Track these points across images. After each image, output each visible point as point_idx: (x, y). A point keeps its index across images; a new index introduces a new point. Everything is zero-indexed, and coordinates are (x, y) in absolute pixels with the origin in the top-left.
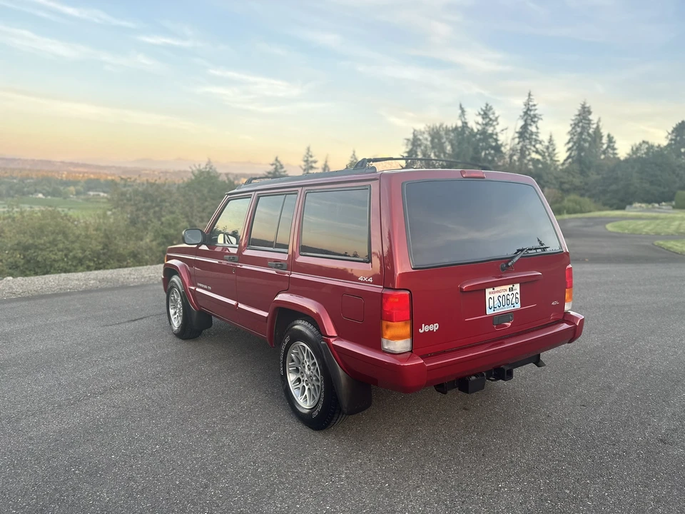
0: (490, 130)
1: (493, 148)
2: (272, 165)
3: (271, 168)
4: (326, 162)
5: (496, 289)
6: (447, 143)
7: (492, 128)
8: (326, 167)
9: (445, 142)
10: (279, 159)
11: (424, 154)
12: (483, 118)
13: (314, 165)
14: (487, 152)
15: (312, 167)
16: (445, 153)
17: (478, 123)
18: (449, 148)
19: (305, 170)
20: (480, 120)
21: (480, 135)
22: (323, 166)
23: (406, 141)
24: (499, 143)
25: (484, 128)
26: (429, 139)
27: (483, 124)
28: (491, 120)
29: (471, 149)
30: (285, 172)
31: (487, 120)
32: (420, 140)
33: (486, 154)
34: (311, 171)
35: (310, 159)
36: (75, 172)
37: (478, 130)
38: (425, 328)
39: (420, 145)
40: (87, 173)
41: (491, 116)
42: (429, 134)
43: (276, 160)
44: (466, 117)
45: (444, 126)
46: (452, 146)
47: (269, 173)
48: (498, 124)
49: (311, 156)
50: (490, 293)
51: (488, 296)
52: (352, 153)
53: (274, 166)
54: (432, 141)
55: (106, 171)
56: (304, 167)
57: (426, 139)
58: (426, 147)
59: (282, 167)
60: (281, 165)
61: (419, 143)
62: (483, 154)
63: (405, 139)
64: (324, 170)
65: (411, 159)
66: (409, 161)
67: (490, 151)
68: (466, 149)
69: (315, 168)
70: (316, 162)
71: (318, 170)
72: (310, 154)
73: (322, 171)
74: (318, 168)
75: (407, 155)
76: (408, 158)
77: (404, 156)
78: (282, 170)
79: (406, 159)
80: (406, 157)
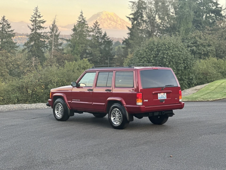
1: (213, 12)
4: (54, 22)
6: (170, 6)
8: (54, 27)
9: (168, 6)
11: (149, 18)
13: (42, 25)
14: (208, 15)
15: (40, 27)
16: (168, 15)
18: (172, 10)
19: (33, 30)
22: (51, 26)
23: (131, 4)
24: (219, 6)
29: (192, 13)
30: (12, 31)
32: (145, 4)
33: (206, 16)
34: (38, 31)
35: (38, 19)
39: (145, 8)
43: (4, 19)
46: (175, 9)
52: (80, 14)
54: (156, 4)
56: (32, 27)
58: (151, 10)
60: (8, 25)
61: (144, 6)
62: (204, 17)
63: (130, 2)
64: (52, 30)
65: (137, 20)
66: (135, 22)
67: (210, 14)
68: (188, 13)
69: (43, 28)
70: (44, 22)
71: (46, 30)
72: (38, 14)
73: (50, 31)
74: (46, 28)
75: (133, 17)
76: (134, 19)
77: (130, 17)
78: (10, 30)
79: (132, 21)
80: (132, 18)
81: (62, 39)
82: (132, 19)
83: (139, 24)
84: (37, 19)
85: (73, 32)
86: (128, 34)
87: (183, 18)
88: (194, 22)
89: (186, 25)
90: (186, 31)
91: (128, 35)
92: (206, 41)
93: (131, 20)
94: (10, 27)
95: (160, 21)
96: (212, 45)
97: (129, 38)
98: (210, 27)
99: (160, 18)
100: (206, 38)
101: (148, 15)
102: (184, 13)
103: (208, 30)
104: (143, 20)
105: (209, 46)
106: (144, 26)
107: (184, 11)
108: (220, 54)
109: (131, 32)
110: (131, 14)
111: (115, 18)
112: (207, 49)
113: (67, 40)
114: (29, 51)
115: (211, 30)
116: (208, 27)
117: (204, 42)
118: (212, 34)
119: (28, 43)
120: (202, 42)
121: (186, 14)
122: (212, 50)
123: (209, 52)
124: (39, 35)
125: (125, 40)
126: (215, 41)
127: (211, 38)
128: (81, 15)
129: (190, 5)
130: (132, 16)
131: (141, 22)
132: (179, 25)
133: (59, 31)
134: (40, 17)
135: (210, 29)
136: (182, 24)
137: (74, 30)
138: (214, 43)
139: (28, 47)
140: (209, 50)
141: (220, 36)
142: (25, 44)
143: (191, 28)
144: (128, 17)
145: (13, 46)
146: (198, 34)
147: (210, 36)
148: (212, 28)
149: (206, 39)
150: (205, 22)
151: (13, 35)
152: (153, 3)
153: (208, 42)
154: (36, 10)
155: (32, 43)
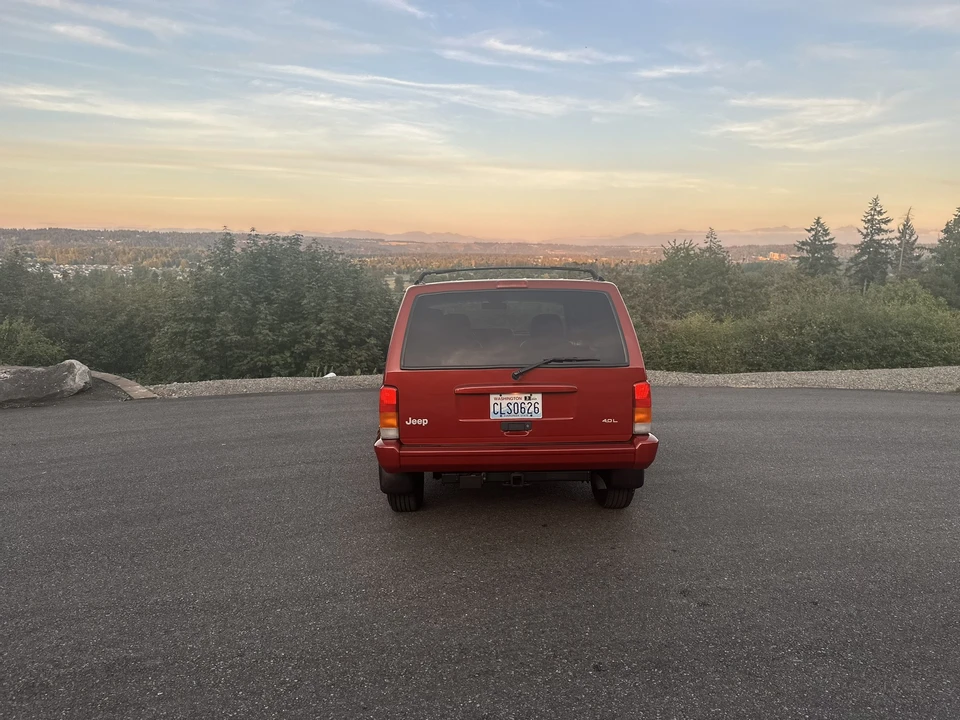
2: (809, 231)
3: (808, 236)
4: (908, 220)
5: (503, 396)
8: (907, 228)
10: (822, 221)
13: (883, 226)
15: (880, 230)
19: (866, 236)
22: (901, 227)
30: (831, 240)
34: (876, 237)
35: (878, 217)
36: (551, 256)
38: (412, 422)
40: (565, 256)
43: (818, 222)
47: (803, 243)
49: (880, 213)
50: (496, 399)
51: (492, 401)
53: (813, 233)
55: (586, 253)
56: (865, 231)
59: (826, 232)
60: (825, 230)
64: (903, 233)
69: (886, 231)
70: (889, 221)
71: (891, 234)
72: (878, 209)
73: (898, 235)
74: (890, 232)
78: (827, 238)
81: (922, 248)
84: (876, 217)
85: (942, 235)
94: (828, 234)
113: (931, 251)
114: (857, 272)
119: (857, 257)
124: (878, 242)
133: (915, 236)
134: (881, 214)
137: (947, 231)
139: (857, 265)
142: (851, 260)
145: (832, 264)
151: (834, 246)
154: (876, 201)
155: (864, 258)
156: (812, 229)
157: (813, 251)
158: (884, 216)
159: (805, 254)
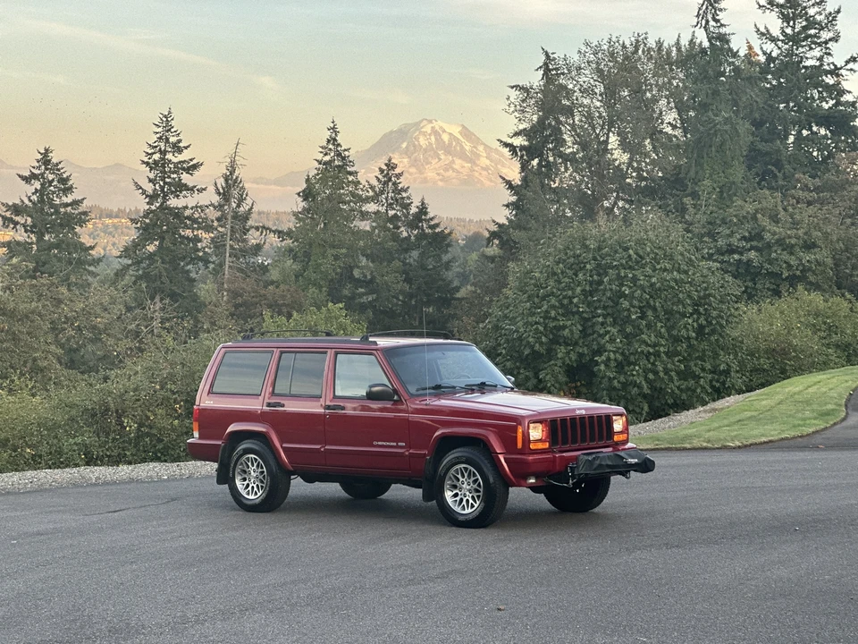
0: (811, 58)
1: (825, 119)
2: (27, 180)
3: (24, 193)
4: (232, 167)
6: (663, 102)
7: (817, 52)
8: (231, 187)
9: (655, 100)
10: (54, 158)
11: (584, 146)
12: (786, 18)
13: (186, 178)
14: (805, 133)
15: (180, 188)
16: (655, 134)
17: (766, 35)
18: (672, 116)
19: (152, 198)
20: (774, 23)
21: (778, 74)
22: (221, 182)
23: (514, 94)
25: (790, 54)
26: (600, 89)
27: (788, 38)
28: (811, 23)
29: (744, 127)
30: (76, 203)
31: (800, 24)
32: (569, 93)
33: (799, 136)
34: (173, 202)
35: (173, 157)
37: (770, 58)
39: (569, 112)
41: (812, 12)
42: (599, 71)
43: (45, 160)
44: (721, 16)
45: (652, 43)
46: (681, 108)
47: (17, 209)
48: (835, 39)
49: (177, 148)
52: (328, 134)
53: (37, 185)
54: (610, 95)
56: (149, 188)
57: (589, 92)
58: (589, 117)
59: (65, 186)
60: (64, 181)
61: (565, 102)
62: (791, 139)
63: (512, 87)
64: (225, 195)
65: (540, 155)
66: (535, 162)
67: (815, 129)
68: (727, 127)
69: (192, 189)
70: (195, 167)
71: (202, 196)
72: (173, 139)
73: (216, 199)
74: (200, 191)
75: (526, 143)
76: (530, 152)
77: (515, 144)
78: (68, 199)
79: (522, 156)
80: (522, 148)
81: (262, 229)
82: (520, 150)
83: (548, 170)
84: (169, 156)
85: (301, 205)
86: (507, 206)
87: (711, 146)
88: (753, 157)
89: (723, 172)
90: (721, 192)
91: (507, 212)
92: (798, 229)
93: (517, 155)
94: (68, 190)
95: (626, 157)
96: (819, 243)
97: (510, 221)
98: (813, 177)
99: (624, 145)
100: (797, 217)
101: (578, 135)
102: (715, 125)
103: (806, 188)
104: (561, 155)
105: (809, 246)
106: (566, 177)
107: (714, 120)
108: (851, 276)
109: (518, 200)
110: (516, 134)
111: (467, 146)
112: (801, 260)
113: (280, 233)
114: (139, 278)
115: (817, 190)
116: (807, 179)
117: (789, 232)
118: (822, 202)
119: (136, 245)
120: (780, 233)
121: (719, 130)
122: (818, 263)
123: (810, 269)
124: (177, 214)
125: (495, 228)
126: (829, 230)
127: (816, 217)
128: (333, 140)
129: (735, 97)
130: (519, 141)
131: (555, 163)
132: (697, 173)
133: (249, 201)
134: (180, 151)
135: (810, 185)
136: (706, 166)
137: (307, 195)
138: (826, 235)
139: (137, 263)
140: (808, 261)
141: (850, 208)
142: (127, 252)
143: (742, 183)
144: (506, 145)
145: (80, 258)
146: (764, 204)
147: (811, 210)
148: (818, 182)
149: (795, 224)
150: (793, 159)
151: (82, 218)
152: (597, 91)
153: (806, 234)
154: (166, 122)
155: (151, 248)
156: (34, 176)
157: (37, 229)
158: (184, 156)
159: (21, 236)
